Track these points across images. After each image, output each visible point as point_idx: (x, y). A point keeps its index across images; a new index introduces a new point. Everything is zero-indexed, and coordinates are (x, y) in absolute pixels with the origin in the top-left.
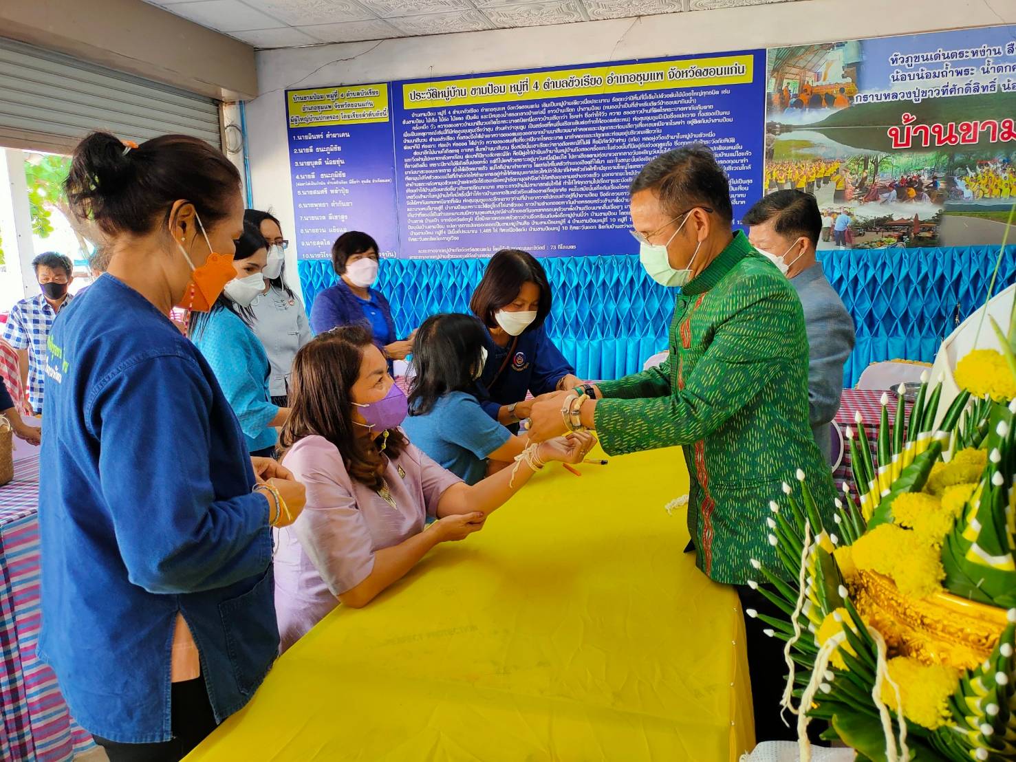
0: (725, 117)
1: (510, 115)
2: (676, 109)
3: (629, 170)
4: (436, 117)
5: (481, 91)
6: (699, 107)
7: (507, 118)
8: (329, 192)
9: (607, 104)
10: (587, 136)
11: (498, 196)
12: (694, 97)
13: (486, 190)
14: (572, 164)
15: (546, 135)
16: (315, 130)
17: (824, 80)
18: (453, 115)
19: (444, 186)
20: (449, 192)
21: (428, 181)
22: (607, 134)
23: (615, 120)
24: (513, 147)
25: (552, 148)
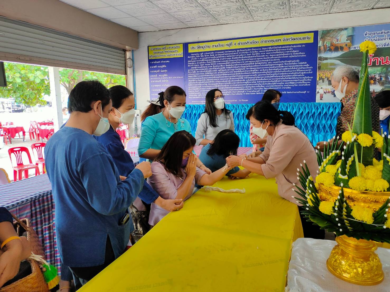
0: (303, 55)
1: (226, 54)
2: (285, 52)
3: (268, 73)
4: (200, 55)
5: (216, 46)
6: (294, 51)
8: (162, 81)
9: (260, 50)
10: (253, 61)
11: (220, 83)
12: (292, 48)
13: (216, 81)
14: (247, 71)
15: (238, 61)
16: (157, 60)
17: (340, 41)
18: (205, 55)
19: (201, 79)
20: (203, 81)
21: (196, 77)
22: (260, 61)
23: (263, 56)
24: (226, 65)
25: (240, 66)
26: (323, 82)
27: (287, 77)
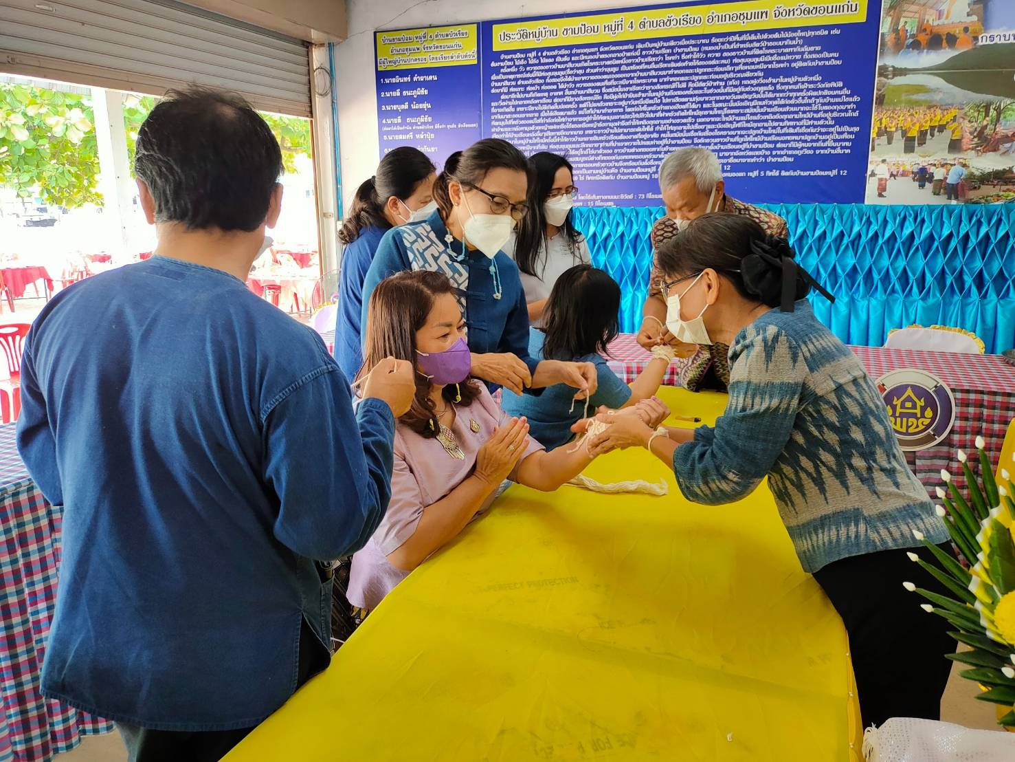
0: (833, 59)
2: (780, 51)
3: (726, 115)
4: (526, 59)
5: (573, 31)
6: (806, 49)
7: (599, 60)
8: (414, 136)
9: (705, 45)
10: (682, 79)
11: (586, 142)
12: (800, 38)
13: (573, 136)
14: (667, 108)
15: (639, 78)
16: (403, 73)
17: (947, 18)
18: (543, 57)
19: (531, 132)
20: (536, 138)
21: (515, 126)
22: (705, 77)
23: (714, 62)
24: (604, 90)
25: (645, 91)
26: (889, 142)
27: (782, 127)
